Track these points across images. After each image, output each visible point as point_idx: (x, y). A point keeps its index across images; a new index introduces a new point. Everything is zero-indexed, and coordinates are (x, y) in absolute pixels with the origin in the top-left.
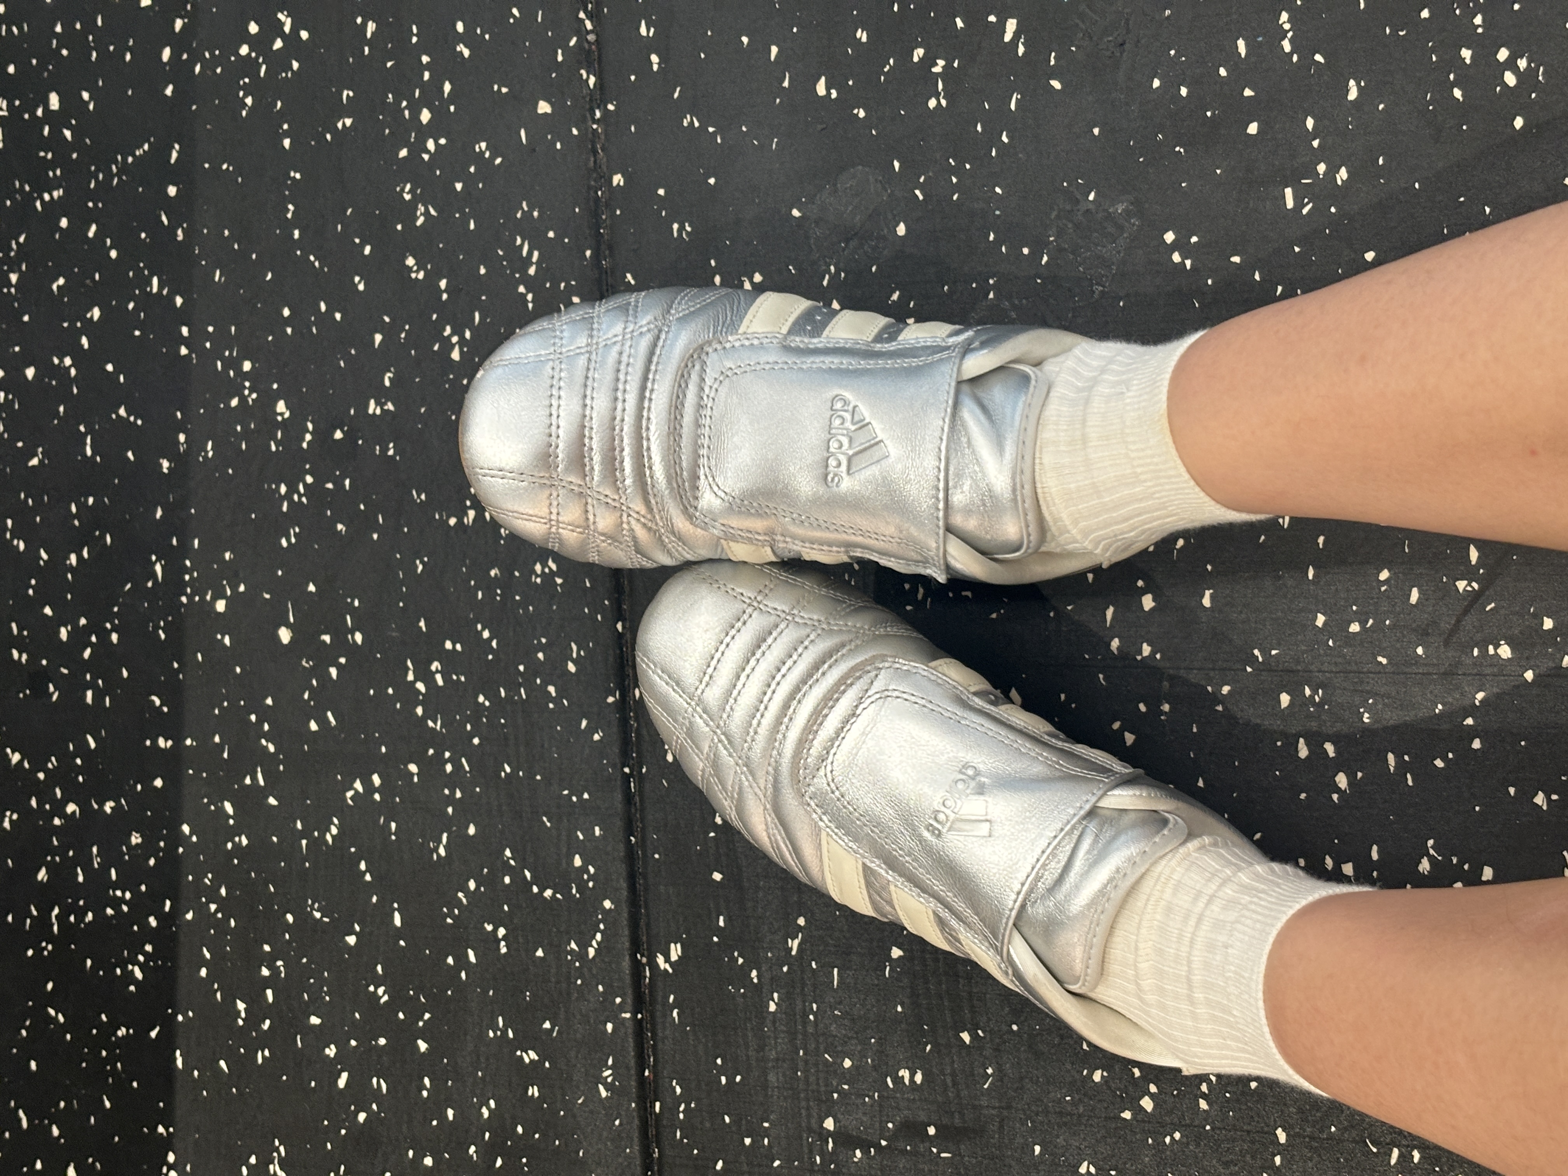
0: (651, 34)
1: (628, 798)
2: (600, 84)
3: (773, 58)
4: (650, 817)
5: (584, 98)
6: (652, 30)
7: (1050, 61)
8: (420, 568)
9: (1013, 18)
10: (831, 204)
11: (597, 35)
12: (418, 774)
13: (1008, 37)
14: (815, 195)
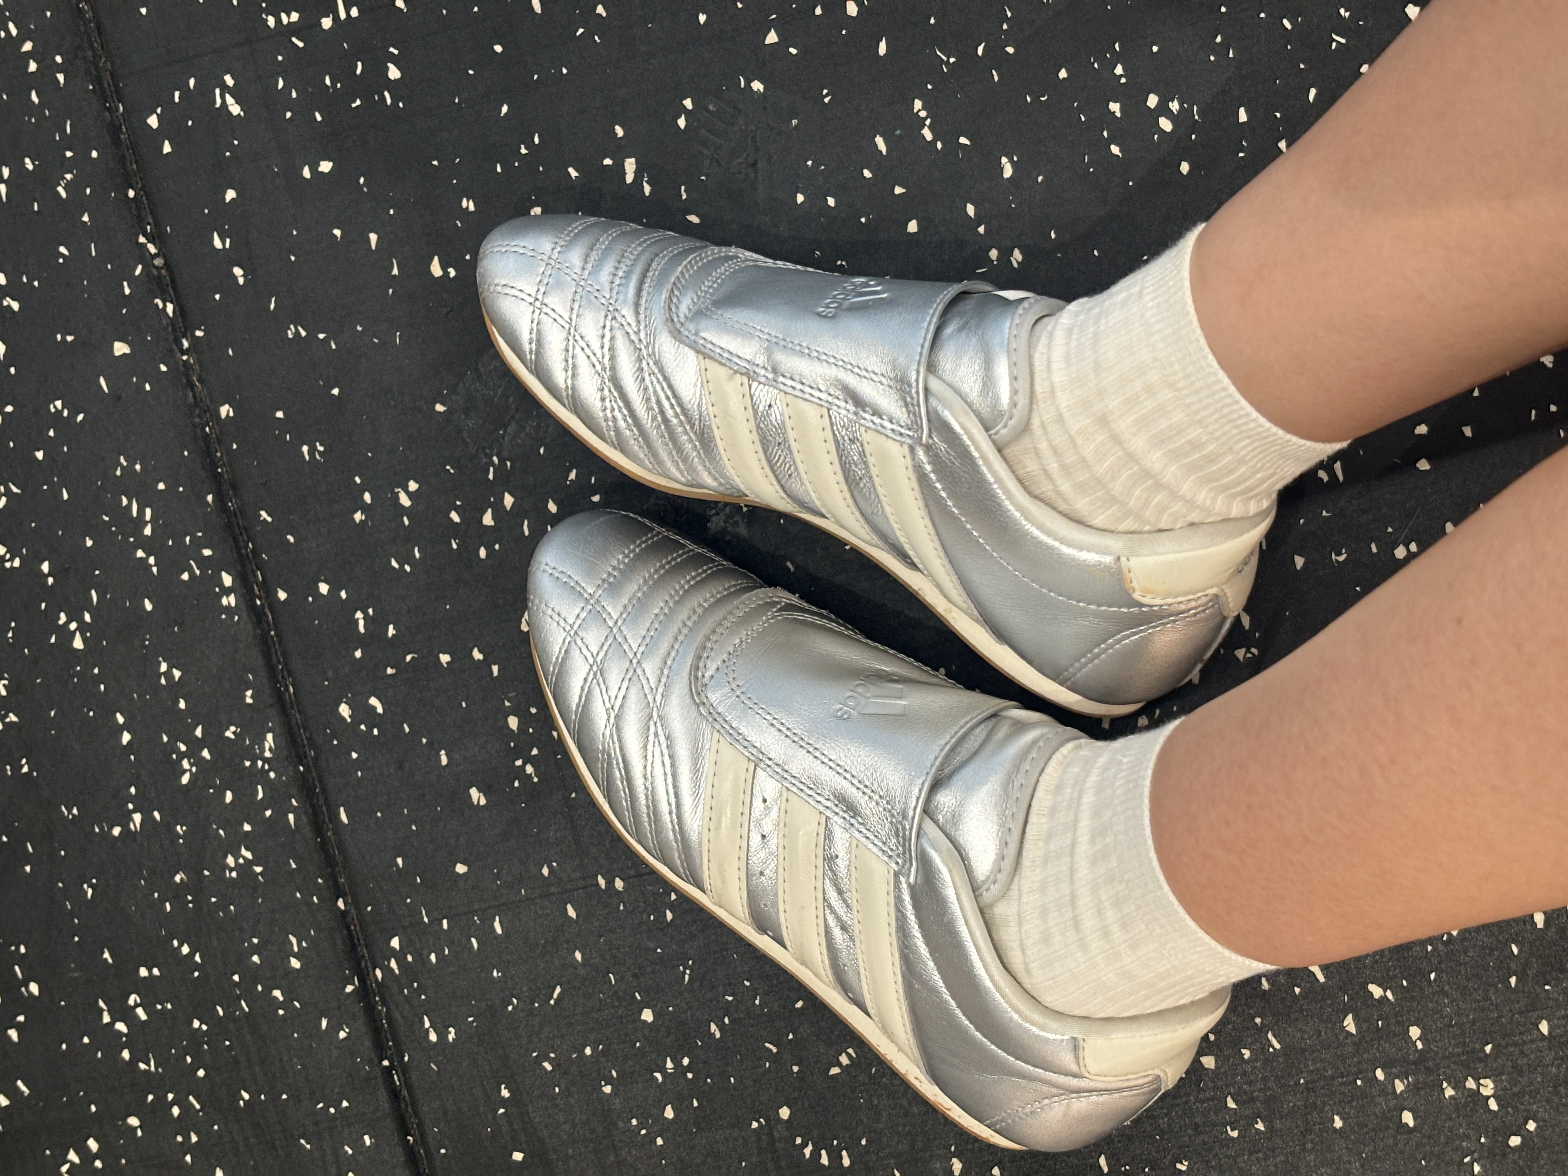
0: (227, 246)
1: (394, 1094)
2: (180, 309)
3: (373, 247)
4: (425, 1109)
5: (165, 329)
6: (228, 241)
7: (681, 196)
8: (90, 892)
9: (630, 157)
10: (477, 391)
11: (164, 257)
12: (140, 1126)
13: (629, 178)
14: (457, 384)
